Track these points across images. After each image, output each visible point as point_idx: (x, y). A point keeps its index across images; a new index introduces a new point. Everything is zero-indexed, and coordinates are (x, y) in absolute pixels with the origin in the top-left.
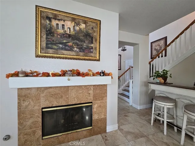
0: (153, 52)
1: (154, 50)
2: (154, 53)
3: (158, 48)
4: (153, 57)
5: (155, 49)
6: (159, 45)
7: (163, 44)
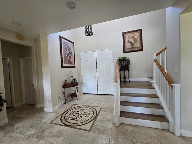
0: (127, 44)
1: (127, 42)
2: (128, 46)
3: (132, 40)
4: (126, 50)
5: (129, 42)
6: (134, 38)
7: (138, 37)
